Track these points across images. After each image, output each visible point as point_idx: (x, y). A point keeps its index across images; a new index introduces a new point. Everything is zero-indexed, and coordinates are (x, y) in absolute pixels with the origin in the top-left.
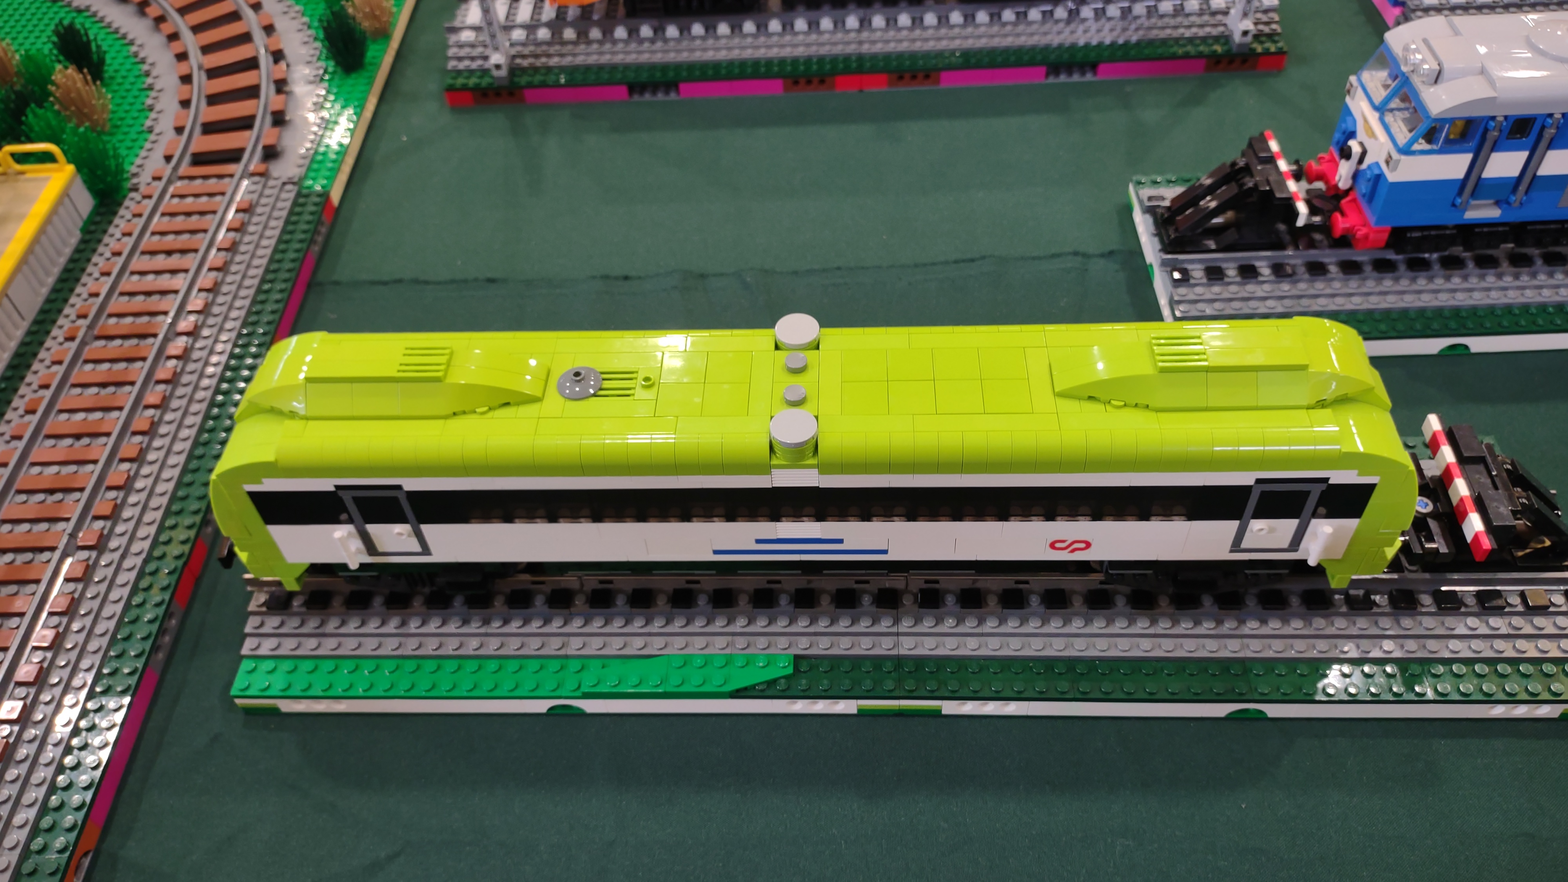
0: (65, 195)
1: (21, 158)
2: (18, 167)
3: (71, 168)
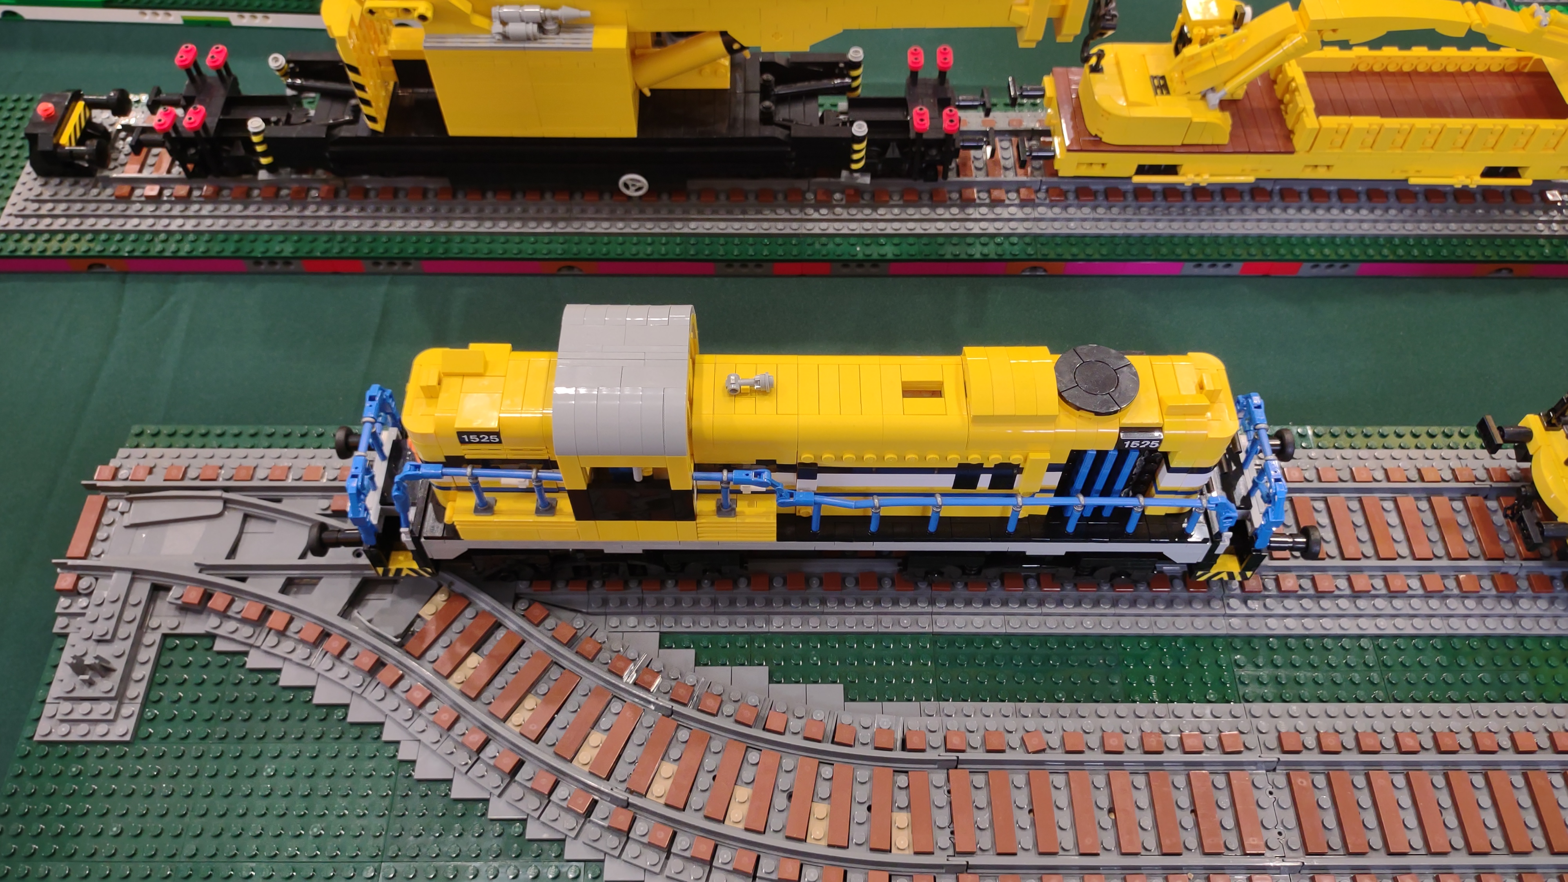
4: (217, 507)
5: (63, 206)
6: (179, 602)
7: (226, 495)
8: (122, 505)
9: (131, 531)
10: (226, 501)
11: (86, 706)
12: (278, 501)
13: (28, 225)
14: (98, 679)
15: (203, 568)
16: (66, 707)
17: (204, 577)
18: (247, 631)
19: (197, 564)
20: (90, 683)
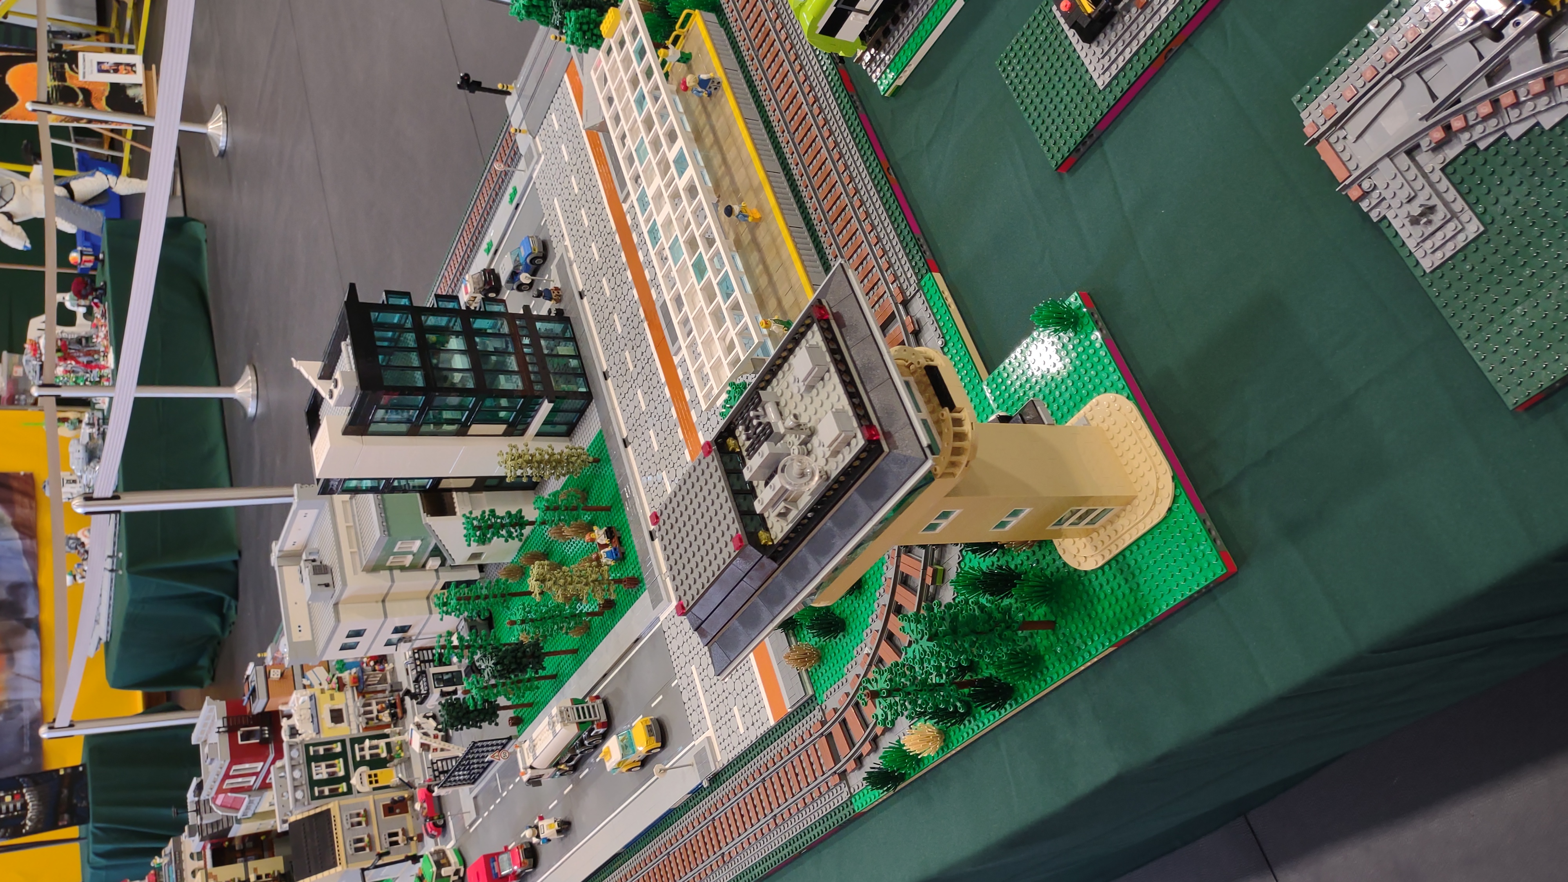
0: (705, 22)
1: (683, 26)
2: (686, 29)
3: (697, 11)
4: (1397, 84)
5: (1120, 43)
6: (1433, 145)
7: (1395, 73)
8: (1341, 134)
9: (1360, 141)
10: (1398, 76)
11: (1440, 234)
12: (1430, 46)
13: (1114, 71)
14: (1431, 217)
15: (1427, 117)
16: (1428, 244)
17: (1431, 121)
18: (1493, 122)
19: (1421, 119)
20: (1430, 222)
